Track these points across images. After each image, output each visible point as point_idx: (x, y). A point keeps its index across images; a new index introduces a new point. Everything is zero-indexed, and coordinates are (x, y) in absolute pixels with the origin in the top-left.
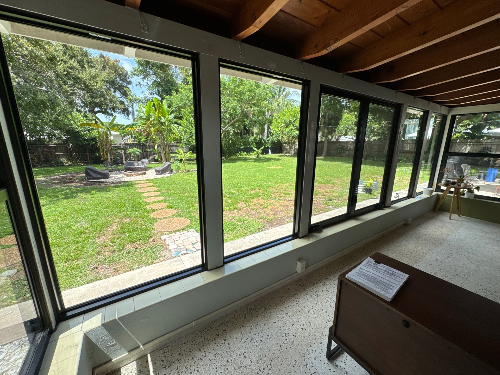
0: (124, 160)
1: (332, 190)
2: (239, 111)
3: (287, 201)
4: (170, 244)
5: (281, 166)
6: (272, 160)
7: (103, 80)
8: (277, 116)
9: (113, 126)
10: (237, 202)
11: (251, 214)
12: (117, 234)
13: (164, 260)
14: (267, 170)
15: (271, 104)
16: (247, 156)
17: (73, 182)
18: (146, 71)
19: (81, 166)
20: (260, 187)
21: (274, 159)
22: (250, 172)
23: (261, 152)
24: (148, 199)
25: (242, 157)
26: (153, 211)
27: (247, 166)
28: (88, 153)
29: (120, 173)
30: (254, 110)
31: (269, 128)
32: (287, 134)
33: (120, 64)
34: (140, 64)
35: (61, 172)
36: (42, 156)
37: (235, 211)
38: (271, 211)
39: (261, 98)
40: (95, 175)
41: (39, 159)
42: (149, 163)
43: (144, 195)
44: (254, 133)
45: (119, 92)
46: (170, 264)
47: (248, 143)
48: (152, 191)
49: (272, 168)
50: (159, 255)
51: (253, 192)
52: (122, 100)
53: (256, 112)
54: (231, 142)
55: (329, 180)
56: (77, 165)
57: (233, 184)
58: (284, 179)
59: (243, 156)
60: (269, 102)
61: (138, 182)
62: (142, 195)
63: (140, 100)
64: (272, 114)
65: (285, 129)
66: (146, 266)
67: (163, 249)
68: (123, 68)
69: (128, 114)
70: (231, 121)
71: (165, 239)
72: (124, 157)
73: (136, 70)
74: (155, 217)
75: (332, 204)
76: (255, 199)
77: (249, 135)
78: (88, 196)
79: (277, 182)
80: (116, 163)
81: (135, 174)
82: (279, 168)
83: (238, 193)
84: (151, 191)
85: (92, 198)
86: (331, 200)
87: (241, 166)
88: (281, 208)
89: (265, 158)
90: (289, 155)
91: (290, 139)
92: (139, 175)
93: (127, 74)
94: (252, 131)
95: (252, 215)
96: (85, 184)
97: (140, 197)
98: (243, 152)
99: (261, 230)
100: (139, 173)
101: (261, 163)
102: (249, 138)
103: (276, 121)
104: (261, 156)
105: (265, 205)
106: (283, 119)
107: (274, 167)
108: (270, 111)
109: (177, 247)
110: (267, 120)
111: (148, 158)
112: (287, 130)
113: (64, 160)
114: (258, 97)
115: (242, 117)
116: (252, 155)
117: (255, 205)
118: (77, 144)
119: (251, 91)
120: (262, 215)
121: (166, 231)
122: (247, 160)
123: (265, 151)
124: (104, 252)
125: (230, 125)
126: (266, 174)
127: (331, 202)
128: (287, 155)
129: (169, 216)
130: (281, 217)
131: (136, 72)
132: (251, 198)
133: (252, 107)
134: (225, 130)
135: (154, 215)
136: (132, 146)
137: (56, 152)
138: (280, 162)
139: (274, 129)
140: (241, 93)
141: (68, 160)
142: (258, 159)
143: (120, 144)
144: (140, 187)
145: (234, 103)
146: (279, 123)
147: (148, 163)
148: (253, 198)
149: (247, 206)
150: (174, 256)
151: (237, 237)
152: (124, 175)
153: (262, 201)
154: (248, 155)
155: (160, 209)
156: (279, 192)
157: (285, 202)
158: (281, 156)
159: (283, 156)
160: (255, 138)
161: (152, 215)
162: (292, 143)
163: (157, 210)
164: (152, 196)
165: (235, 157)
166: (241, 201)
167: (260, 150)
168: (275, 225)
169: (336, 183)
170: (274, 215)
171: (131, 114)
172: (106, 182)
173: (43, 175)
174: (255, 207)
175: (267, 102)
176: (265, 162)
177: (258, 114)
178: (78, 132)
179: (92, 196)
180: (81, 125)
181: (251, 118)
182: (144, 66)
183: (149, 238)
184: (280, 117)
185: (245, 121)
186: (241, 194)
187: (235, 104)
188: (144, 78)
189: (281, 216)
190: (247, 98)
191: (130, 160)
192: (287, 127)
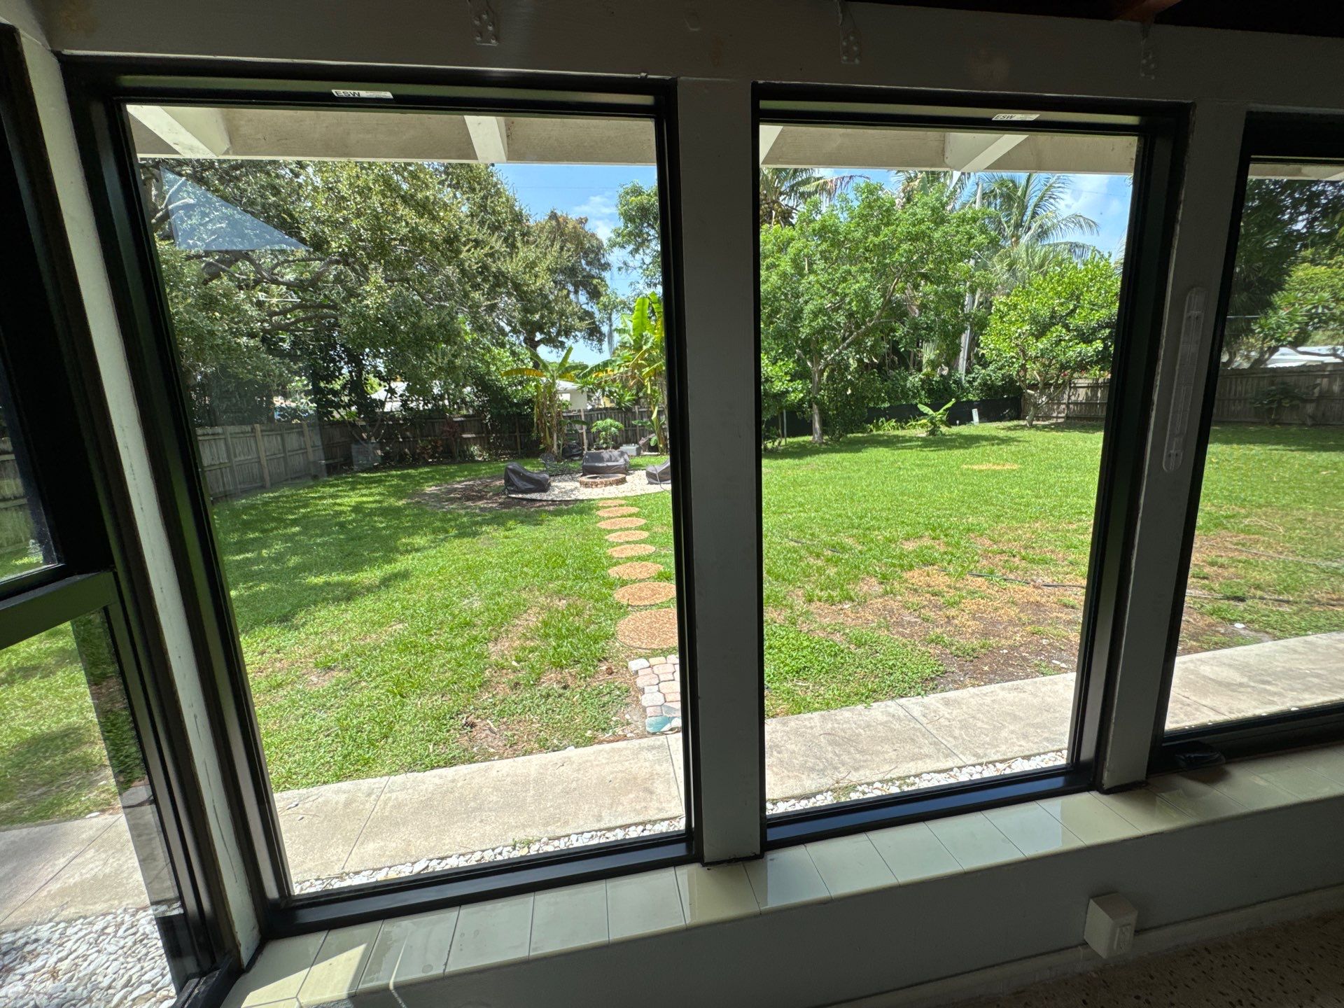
0: (585, 447)
1: (1243, 557)
2: (876, 301)
3: (1034, 587)
4: (647, 690)
5: (1016, 462)
6: (984, 443)
7: (548, 269)
8: (1006, 304)
9: (565, 370)
10: (856, 576)
11: (899, 624)
12: (532, 639)
13: (625, 738)
14: (962, 474)
15: (985, 267)
16: (900, 433)
17: (481, 498)
18: (640, 234)
19: (504, 461)
20: (936, 529)
21: (991, 439)
22: (904, 481)
23: (944, 418)
24: (618, 548)
25: (883, 435)
26: (624, 583)
27: (895, 462)
28: (517, 434)
29: (573, 479)
30: (925, 295)
31: (974, 343)
32: (1042, 356)
33: (587, 227)
34: (629, 218)
35: (466, 476)
36: (440, 442)
37: (847, 606)
38: (974, 619)
39: (950, 252)
40: (520, 484)
41: (435, 448)
42: (639, 454)
43: (611, 537)
44: (924, 361)
45: (584, 292)
46: (636, 753)
47: (902, 391)
48: (631, 529)
49: (984, 467)
50: (614, 719)
51: (910, 546)
52: (590, 310)
53: (932, 297)
54: (849, 392)
55: (1226, 517)
56: (496, 460)
57: (848, 517)
58: (1028, 505)
59: (887, 432)
60: (976, 262)
61: (605, 503)
62: (606, 537)
63: (625, 304)
64: (987, 300)
65: (1032, 340)
66: (577, 745)
67: (628, 700)
68: (593, 235)
69: (600, 341)
70: (851, 333)
71: (637, 672)
72: (586, 441)
73: (619, 235)
74: (625, 602)
75: (1248, 617)
76: (916, 572)
77: (907, 368)
78: (500, 533)
79: (999, 517)
80: (567, 455)
81: (602, 483)
82: (1008, 467)
83: (860, 548)
84: (628, 529)
85: (506, 537)
86: (1242, 599)
87: (878, 461)
88: (1013, 612)
89: (960, 436)
90: (1047, 423)
91: (1053, 372)
92: (611, 484)
93: (600, 247)
94: (915, 355)
95: (903, 626)
96: (501, 504)
97: (601, 542)
98: (887, 421)
99: (931, 685)
100: (611, 479)
101: (944, 453)
102: (905, 379)
103: (1001, 317)
104: (944, 429)
105: (951, 595)
106: (1028, 311)
107: (990, 466)
108: (979, 292)
109: (663, 701)
110: (967, 317)
111: (636, 443)
112: (1043, 344)
113: (475, 449)
114: (939, 253)
115: (886, 317)
116: (914, 427)
117: (916, 590)
118: (499, 415)
119: (914, 238)
120: (939, 630)
121: (644, 646)
122: (899, 442)
123: (960, 415)
124: (498, 683)
125: (849, 346)
126: (961, 487)
127: (1241, 606)
128: (1041, 423)
129: (658, 602)
130: (1012, 648)
131: (619, 240)
132: (902, 566)
133: (919, 285)
134: (833, 359)
135: (623, 597)
136: (605, 413)
137: (464, 432)
138: (1013, 448)
139: (992, 346)
140: (885, 249)
141: (483, 449)
142: (935, 441)
143: (579, 411)
144: (606, 515)
145: (862, 282)
146: (1011, 323)
147: (634, 453)
148: (911, 567)
149: (886, 593)
150: (651, 730)
151: (847, 700)
152: (578, 484)
153: (940, 581)
154: (903, 428)
155: (640, 581)
156: (1004, 552)
157: (1029, 589)
158: (1015, 428)
159: (1023, 427)
160: (927, 375)
161: (620, 595)
162: (1057, 386)
163: (634, 582)
164: (628, 542)
165: (860, 435)
166: (868, 573)
167: (941, 411)
168: (986, 673)
169: (1262, 531)
170: (985, 635)
171: (606, 339)
172: (541, 501)
173: (436, 482)
174: (915, 599)
175: (972, 262)
176: (957, 448)
177: (938, 302)
178: (502, 389)
179: (507, 533)
180: (507, 373)
181: (914, 318)
182: (638, 221)
183: (600, 661)
184: (1015, 306)
185: (894, 330)
186: (870, 549)
187: (864, 284)
188: (636, 250)
189: (1010, 642)
190: (903, 260)
191: (598, 448)
192: (1039, 335)
